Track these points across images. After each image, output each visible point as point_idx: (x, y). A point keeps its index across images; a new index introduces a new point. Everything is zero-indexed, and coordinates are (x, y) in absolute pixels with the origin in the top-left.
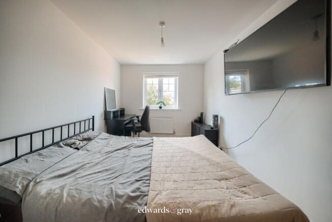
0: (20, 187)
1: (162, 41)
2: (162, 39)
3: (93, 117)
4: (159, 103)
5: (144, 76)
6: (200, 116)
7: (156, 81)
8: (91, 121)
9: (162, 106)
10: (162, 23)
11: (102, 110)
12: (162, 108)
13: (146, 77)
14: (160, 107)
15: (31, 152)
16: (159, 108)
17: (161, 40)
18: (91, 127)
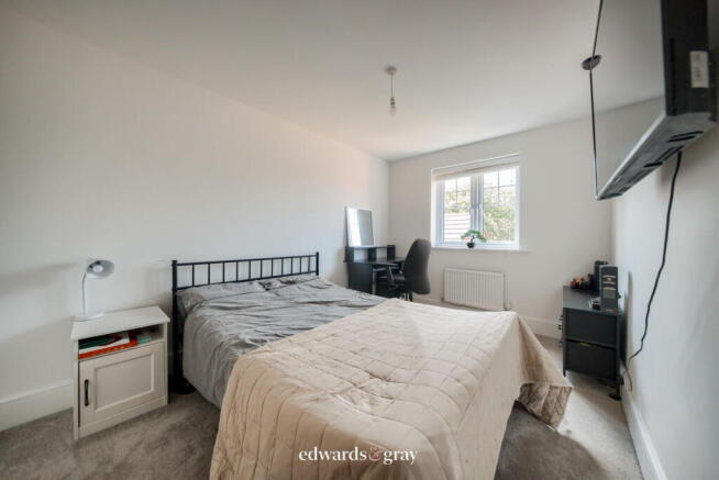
0: (189, 304)
1: (393, 103)
2: (393, 99)
3: (318, 254)
4: (467, 235)
5: (433, 176)
6: (592, 272)
7: (464, 182)
8: (313, 260)
9: (476, 241)
10: (391, 70)
11: (339, 245)
12: (476, 247)
13: (438, 178)
14: (471, 245)
15: (224, 282)
16: (467, 247)
17: (389, 103)
18: (313, 268)
